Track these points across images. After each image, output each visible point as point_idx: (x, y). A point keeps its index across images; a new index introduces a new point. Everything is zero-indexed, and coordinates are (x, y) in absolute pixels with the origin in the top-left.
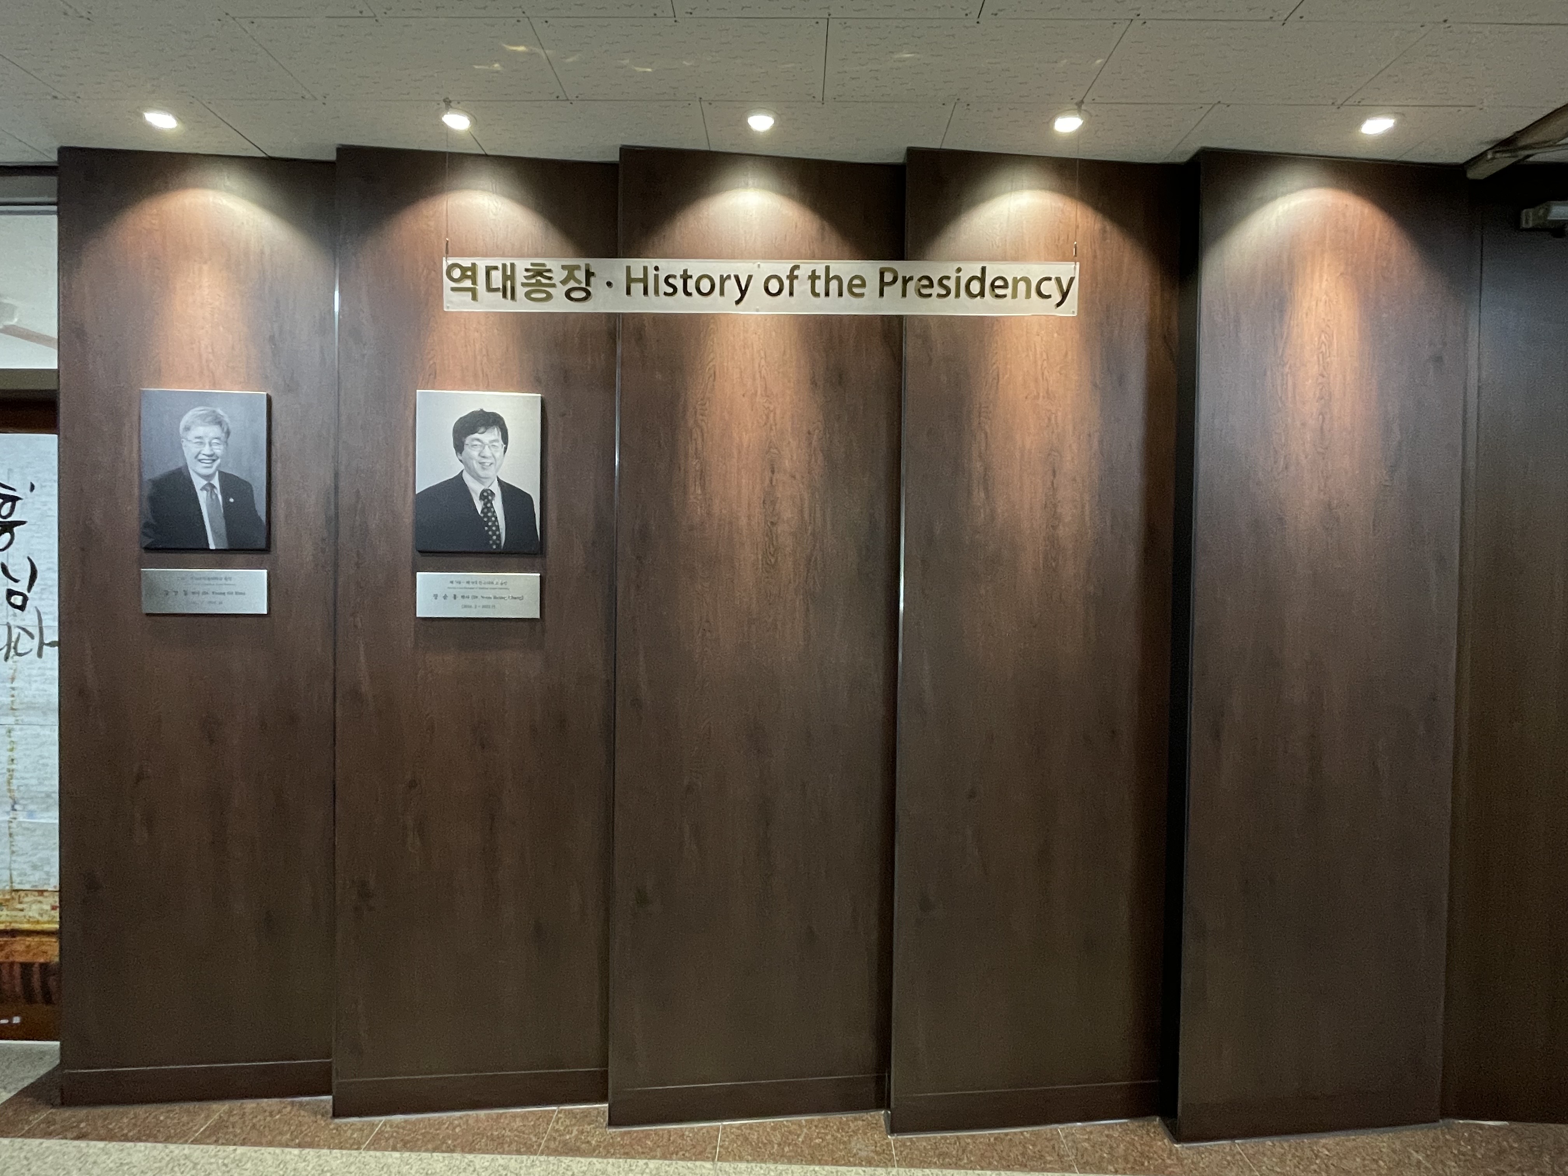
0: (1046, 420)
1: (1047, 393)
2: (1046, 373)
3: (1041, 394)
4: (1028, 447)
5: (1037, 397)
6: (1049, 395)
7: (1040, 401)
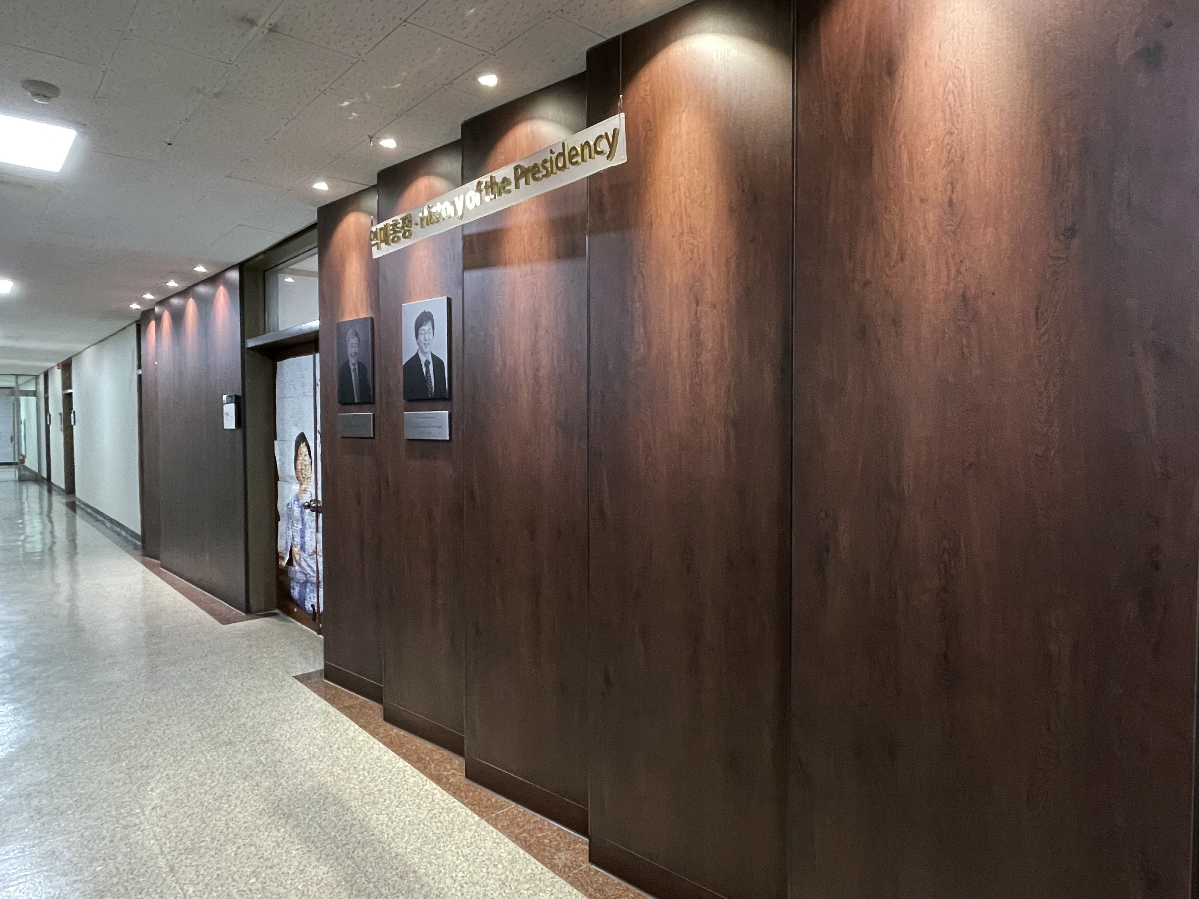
0: (690, 254)
1: (690, 228)
2: (689, 210)
3: (685, 231)
4: (675, 282)
5: (682, 234)
6: (692, 231)
7: (685, 237)
